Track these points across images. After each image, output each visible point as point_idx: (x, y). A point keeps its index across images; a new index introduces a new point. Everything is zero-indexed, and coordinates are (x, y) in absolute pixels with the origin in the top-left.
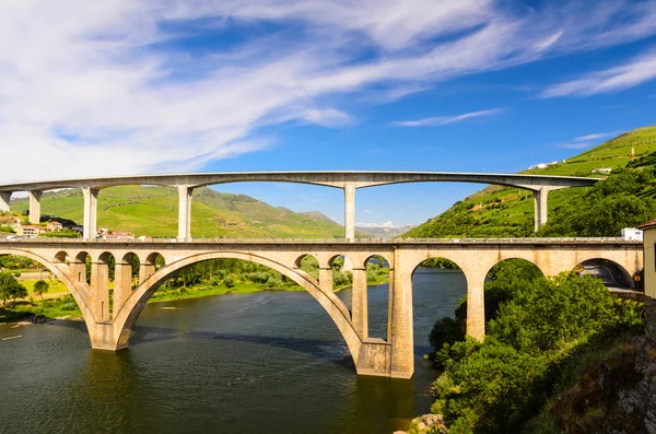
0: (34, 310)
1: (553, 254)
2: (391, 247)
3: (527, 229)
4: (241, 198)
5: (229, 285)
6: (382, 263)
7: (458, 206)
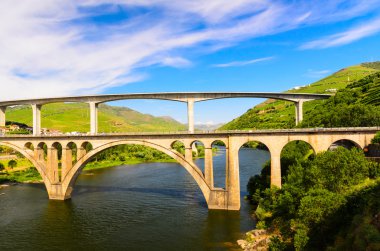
0: (9, 177)
1: (319, 137)
2: (227, 135)
3: (291, 124)
4: (124, 109)
5: (122, 159)
6: (221, 145)
7: (250, 112)
